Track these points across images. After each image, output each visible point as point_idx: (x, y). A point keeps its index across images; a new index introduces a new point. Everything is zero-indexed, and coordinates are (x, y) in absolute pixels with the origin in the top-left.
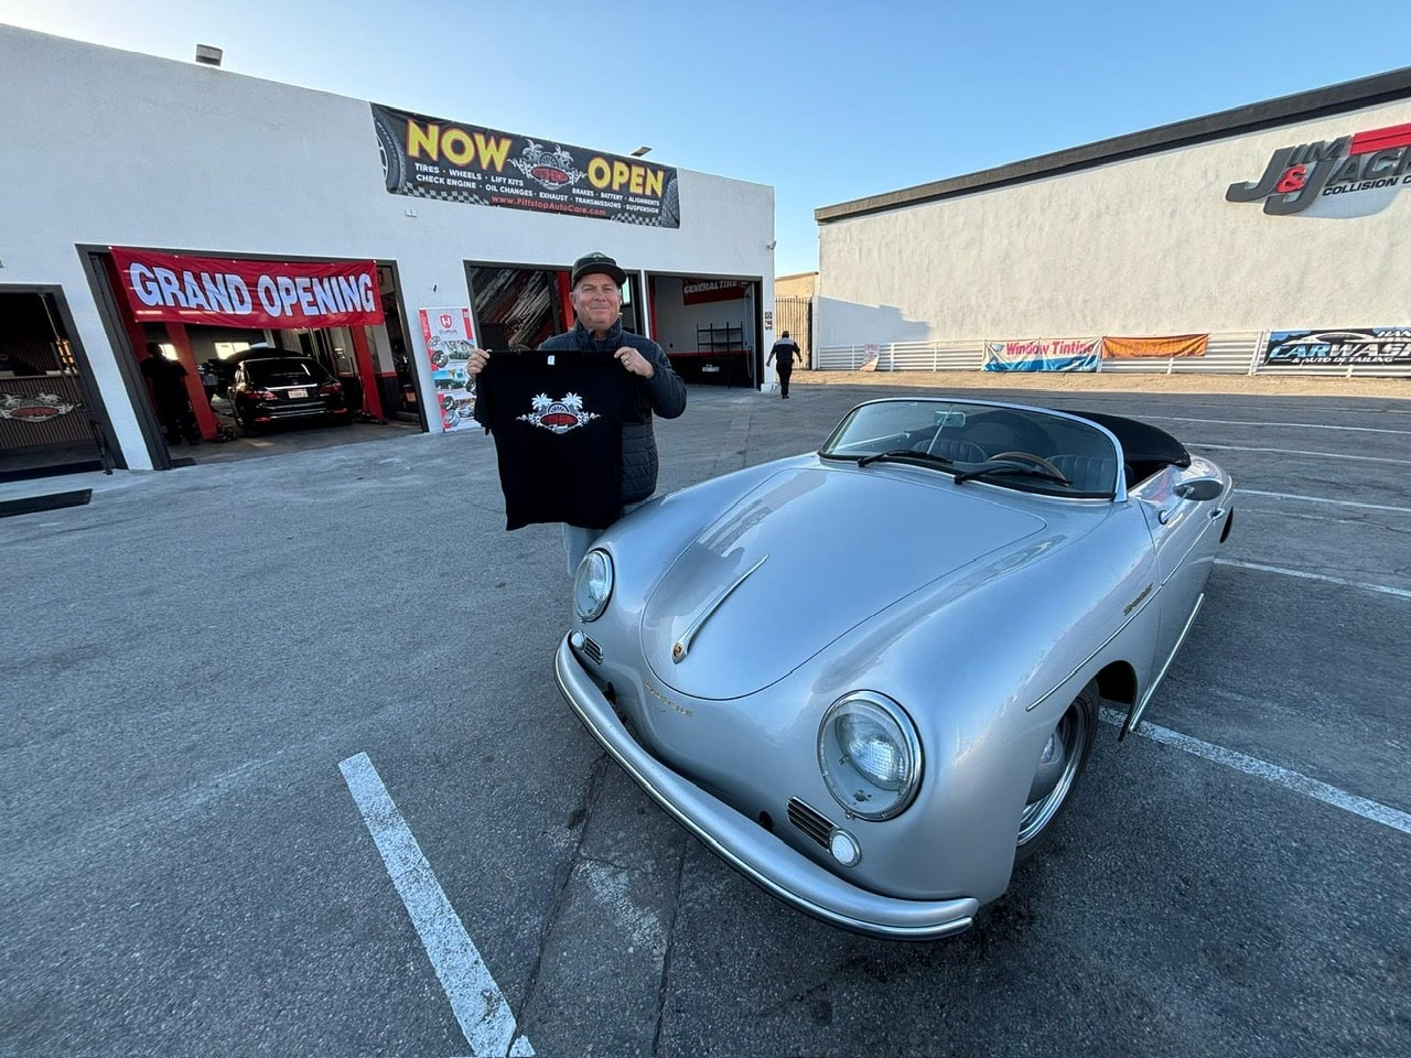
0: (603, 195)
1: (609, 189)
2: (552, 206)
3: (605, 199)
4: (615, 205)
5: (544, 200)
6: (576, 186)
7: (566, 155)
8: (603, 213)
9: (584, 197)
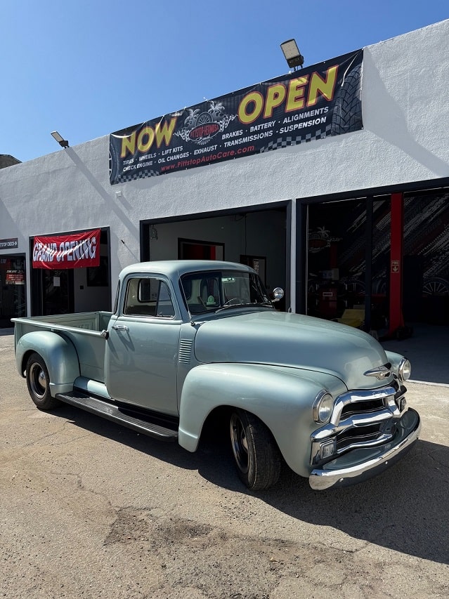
0: (252, 129)
1: (261, 119)
2: (203, 160)
3: (256, 133)
4: (266, 134)
5: (200, 156)
6: (226, 131)
7: (219, 107)
8: (252, 148)
9: (233, 139)
